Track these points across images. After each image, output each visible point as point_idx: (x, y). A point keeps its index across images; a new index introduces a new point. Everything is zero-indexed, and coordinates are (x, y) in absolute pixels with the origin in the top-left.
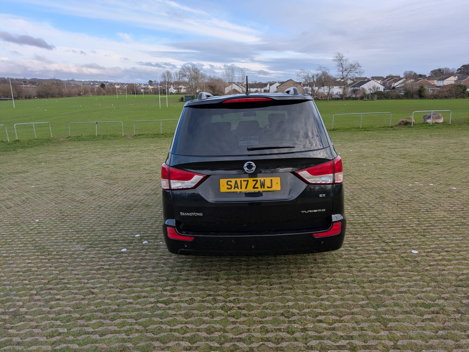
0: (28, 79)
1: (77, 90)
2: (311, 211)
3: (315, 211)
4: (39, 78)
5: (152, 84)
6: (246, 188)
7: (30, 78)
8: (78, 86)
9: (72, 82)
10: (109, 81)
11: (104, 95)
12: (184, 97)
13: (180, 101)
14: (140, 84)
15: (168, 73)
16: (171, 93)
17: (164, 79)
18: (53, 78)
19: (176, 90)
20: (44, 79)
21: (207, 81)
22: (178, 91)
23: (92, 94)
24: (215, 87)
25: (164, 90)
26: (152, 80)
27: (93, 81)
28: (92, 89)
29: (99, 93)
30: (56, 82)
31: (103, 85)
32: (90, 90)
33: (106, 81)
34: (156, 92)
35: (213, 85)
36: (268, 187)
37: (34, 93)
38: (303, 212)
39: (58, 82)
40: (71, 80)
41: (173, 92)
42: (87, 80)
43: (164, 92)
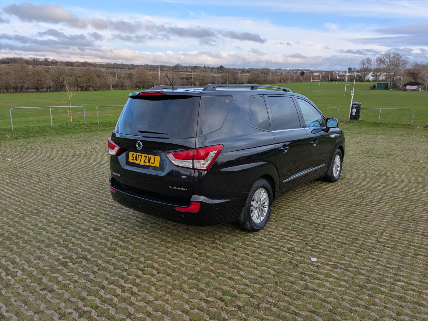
0: (247, 69)
1: (279, 78)
2: (176, 188)
3: (179, 189)
4: (254, 68)
5: (351, 71)
6: (140, 161)
7: (248, 68)
8: (281, 74)
9: (278, 71)
10: (310, 69)
11: (301, 82)
12: (376, 85)
13: (371, 89)
14: (339, 72)
15: (368, 60)
16: (368, 81)
17: (362, 66)
18: (265, 68)
19: (374, 77)
20: (258, 68)
21: (410, 67)
22: (376, 78)
23: (291, 81)
24: (418, 73)
25: (360, 77)
26: (352, 68)
27: (296, 69)
28: (293, 77)
29: (297, 80)
30: (265, 71)
31: (302, 73)
32: (290, 78)
33: (307, 69)
34: (351, 79)
35: (416, 72)
36: (152, 163)
37: (246, 80)
38: (170, 187)
39: (267, 71)
40: (278, 69)
41: (370, 80)
42: (292, 69)
43: (360, 79)
